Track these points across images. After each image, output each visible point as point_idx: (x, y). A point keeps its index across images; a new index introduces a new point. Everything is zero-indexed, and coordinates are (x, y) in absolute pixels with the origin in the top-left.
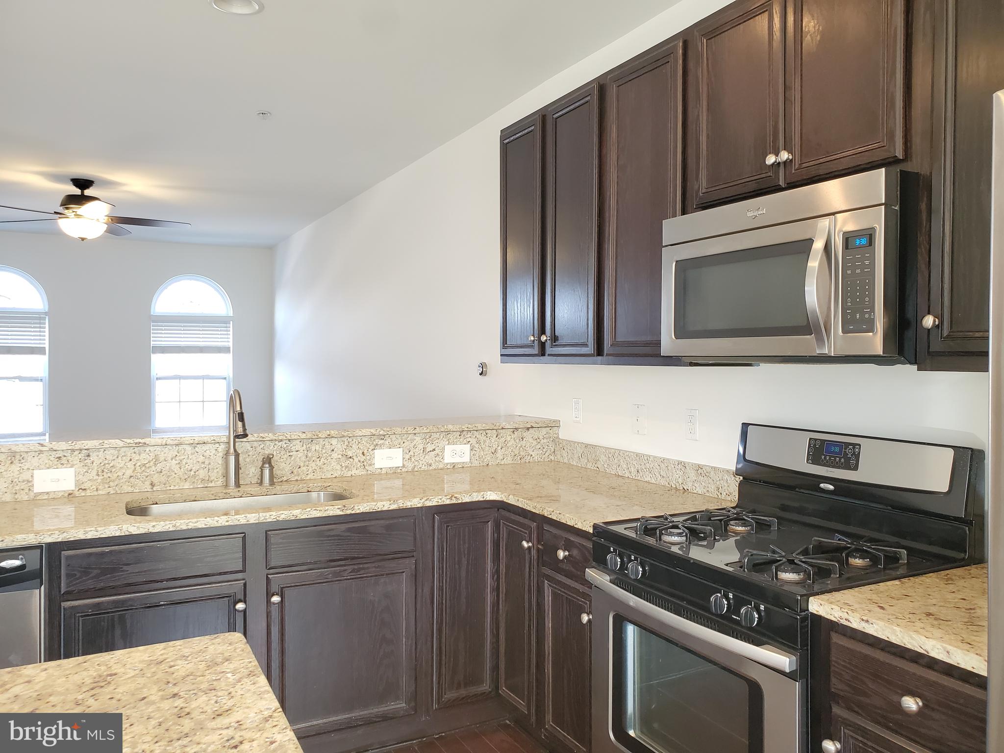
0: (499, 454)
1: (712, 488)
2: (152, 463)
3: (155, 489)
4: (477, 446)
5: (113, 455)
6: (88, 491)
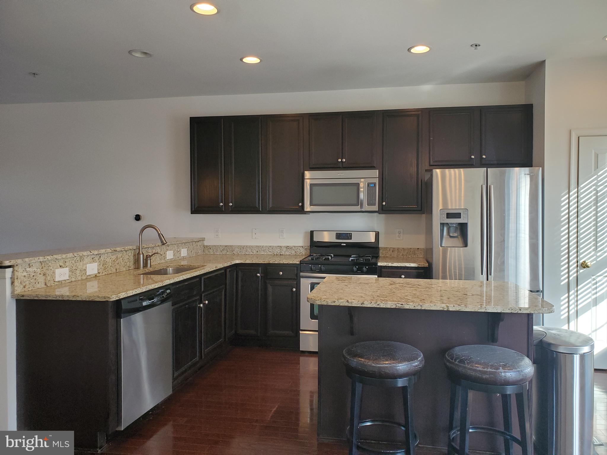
0: (193, 253)
2: (116, 260)
3: (117, 272)
4: (188, 249)
5: (106, 256)
6: (100, 274)
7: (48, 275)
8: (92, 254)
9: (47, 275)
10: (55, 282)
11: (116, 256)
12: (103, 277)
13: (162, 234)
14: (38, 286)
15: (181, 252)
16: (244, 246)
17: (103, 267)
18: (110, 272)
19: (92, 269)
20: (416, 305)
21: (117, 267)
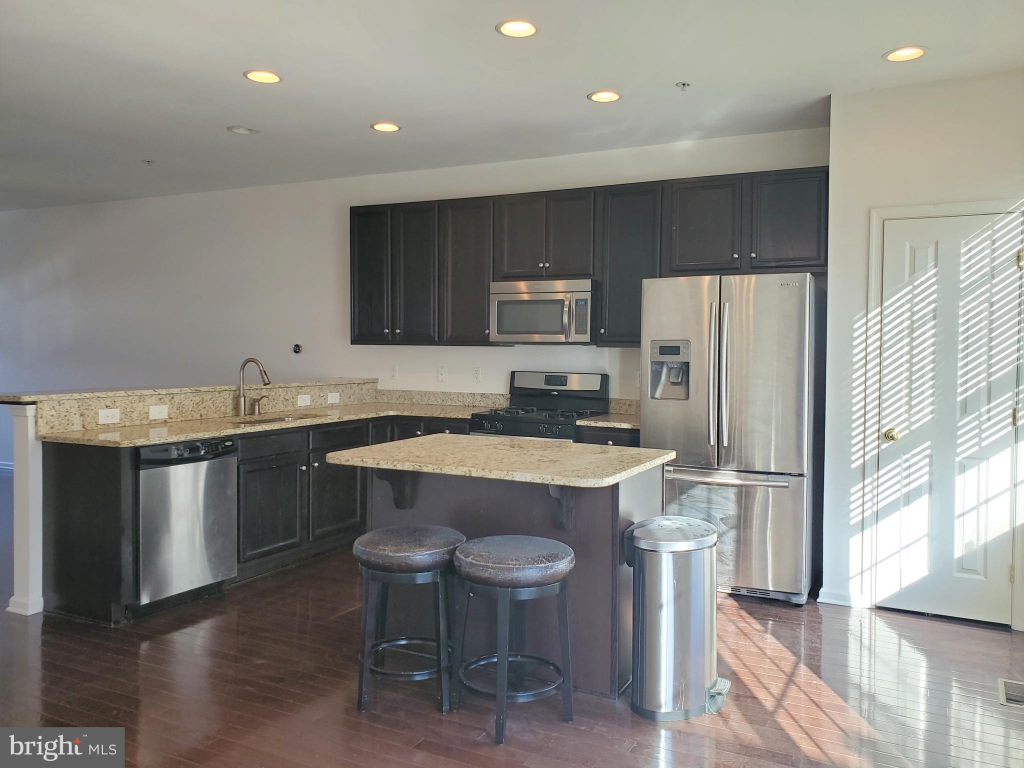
0: (352, 399)
1: (491, 402)
2: (201, 403)
3: (202, 418)
4: (342, 393)
5: (183, 397)
6: (173, 419)
7: (88, 416)
8: (156, 393)
9: (86, 416)
10: (98, 425)
11: (201, 397)
12: (179, 423)
13: (264, 371)
14: (75, 428)
15: (327, 397)
16: (427, 392)
17: (178, 411)
18: (191, 418)
19: (159, 412)
20: (435, 468)
21: (203, 412)
